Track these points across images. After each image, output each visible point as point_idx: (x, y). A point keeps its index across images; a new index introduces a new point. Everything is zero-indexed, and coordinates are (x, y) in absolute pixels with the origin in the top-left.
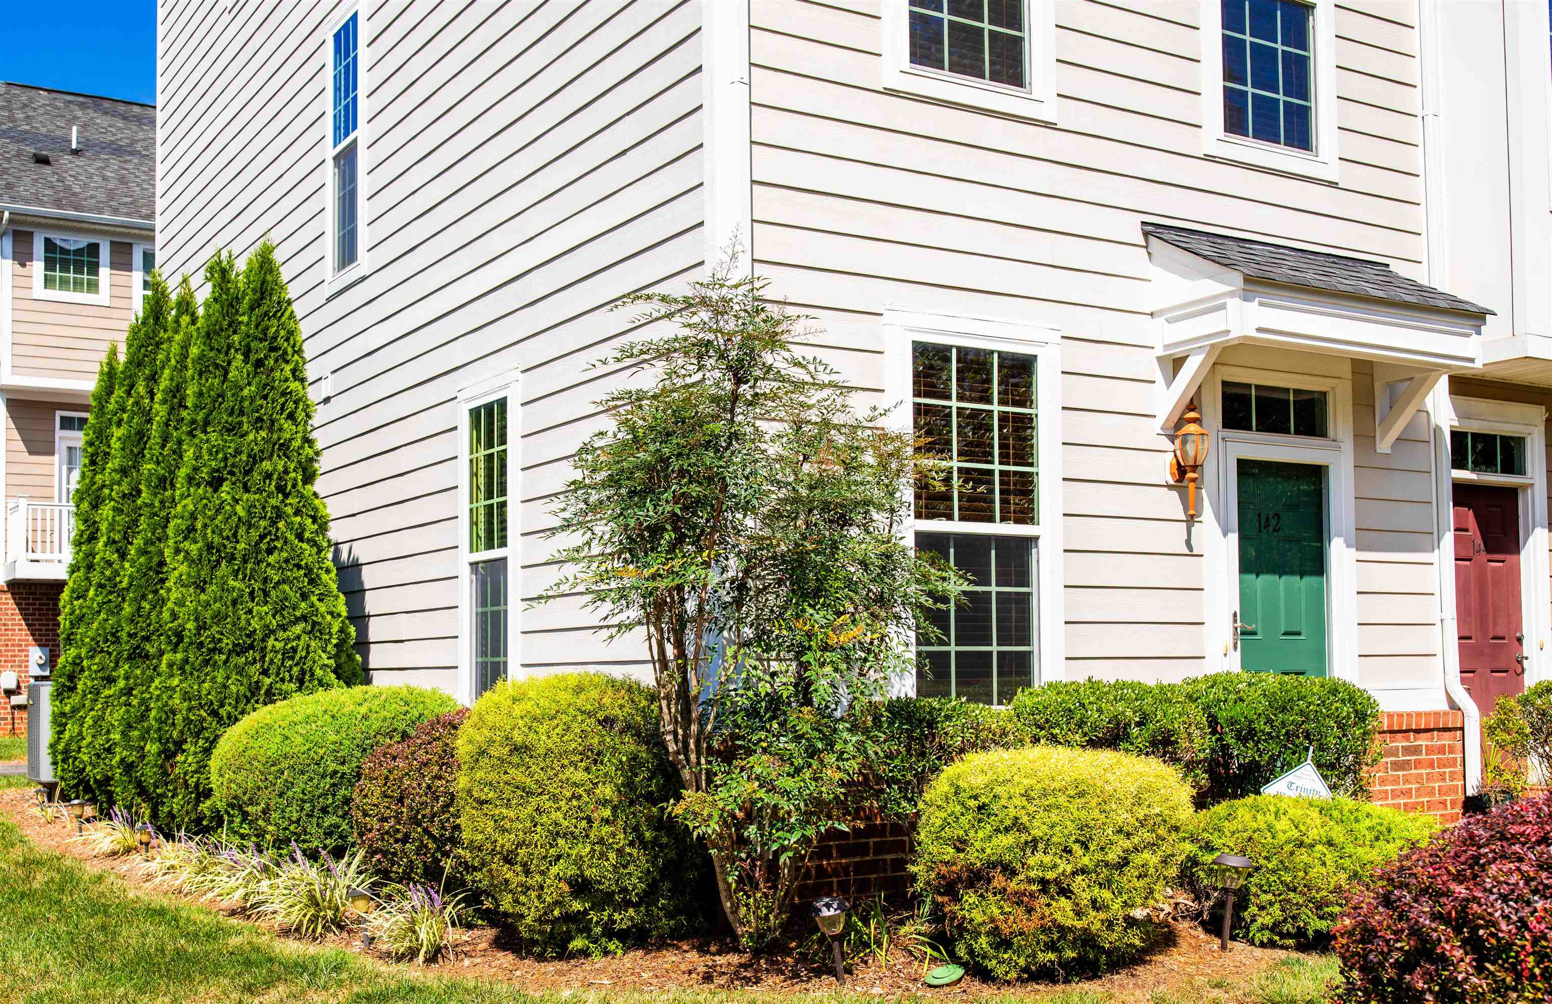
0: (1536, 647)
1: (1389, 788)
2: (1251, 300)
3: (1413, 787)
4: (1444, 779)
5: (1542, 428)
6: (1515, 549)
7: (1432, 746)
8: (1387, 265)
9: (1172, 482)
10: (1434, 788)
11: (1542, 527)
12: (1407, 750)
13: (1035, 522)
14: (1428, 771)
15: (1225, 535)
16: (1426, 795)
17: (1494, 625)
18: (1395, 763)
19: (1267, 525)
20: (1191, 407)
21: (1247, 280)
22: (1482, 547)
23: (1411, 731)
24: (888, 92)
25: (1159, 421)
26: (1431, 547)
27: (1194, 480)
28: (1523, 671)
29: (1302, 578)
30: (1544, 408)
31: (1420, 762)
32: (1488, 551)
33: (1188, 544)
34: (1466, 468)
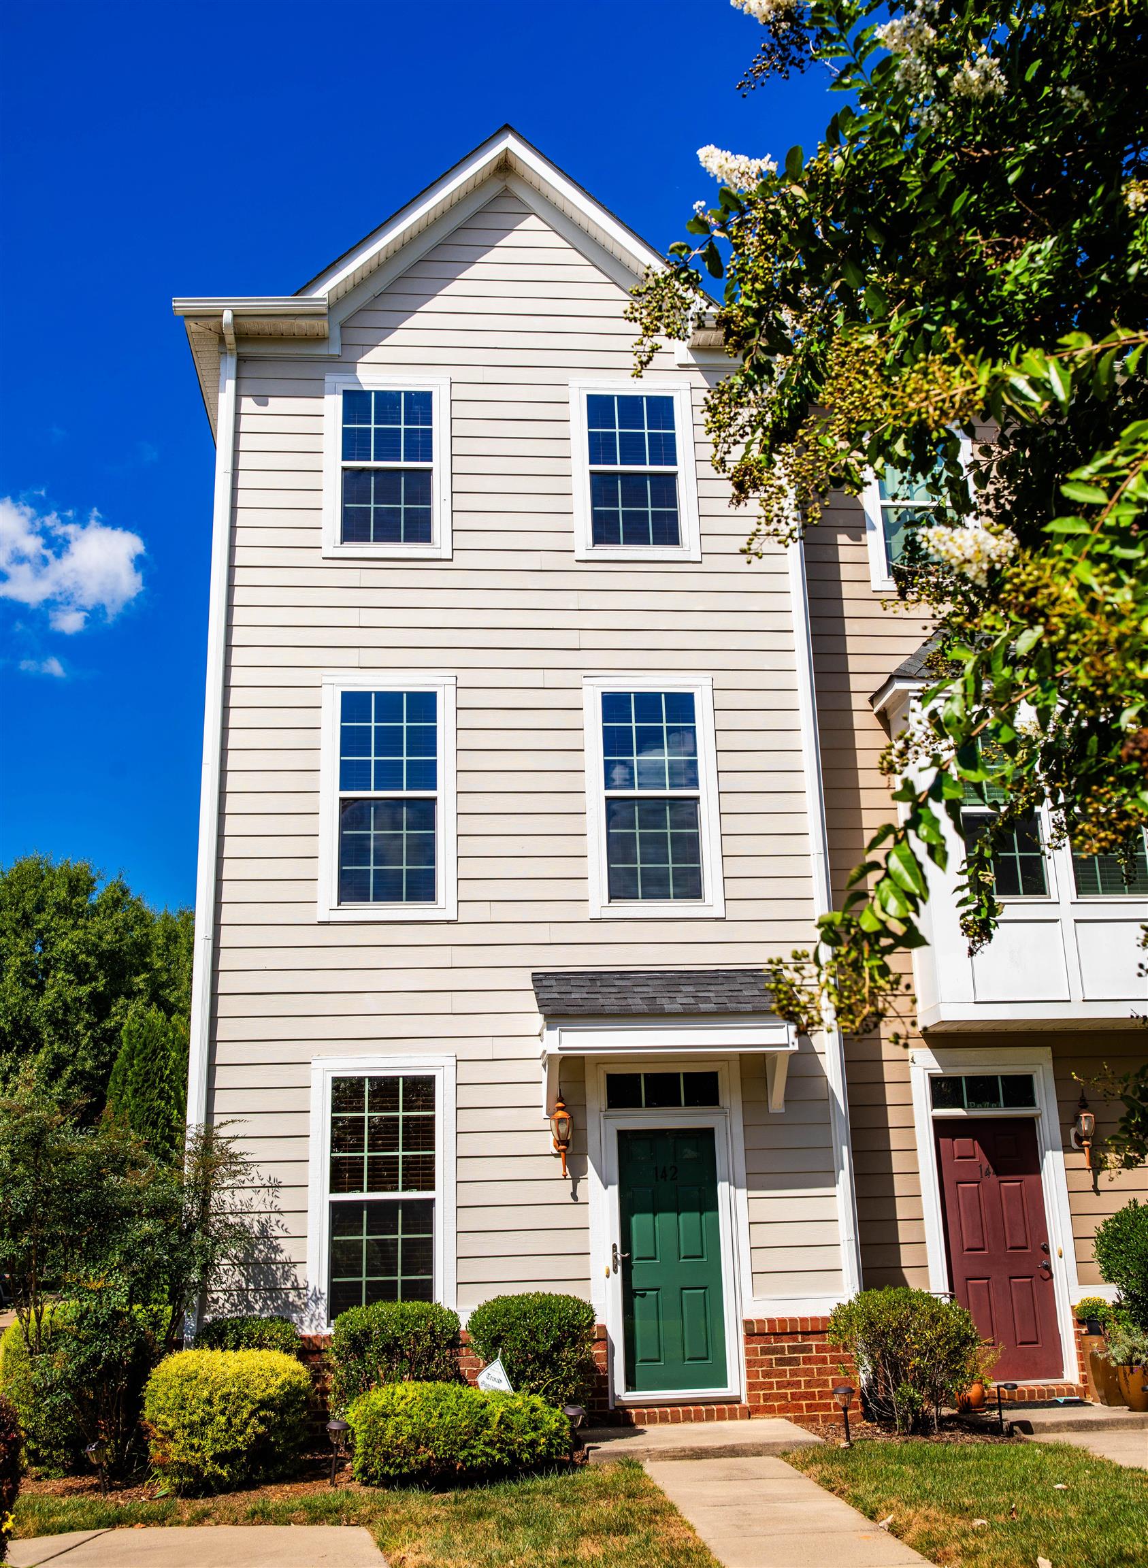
0: (1057, 1255)
1: (774, 1380)
2: (555, 1028)
3: (802, 1379)
5: (1049, 1066)
6: (1036, 1170)
7: (823, 1345)
9: (555, 1152)
10: (826, 1381)
11: (1055, 1149)
12: (793, 1349)
13: (432, 1188)
14: (819, 1366)
15: (606, 1188)
16: (817, 1386)
17: (1012, 1236)
18: (781, 1359)
19: (664, 1176)
20: (560, 1100)
21: (548, 1017)
22: (991, 1170)
23: (797, 1333)
24: (321, 923)
25: (544, 1110)
26: (833, 1183)
27: (564, 1151)
28: (1051, 1276)
29: (701, 1214)
30: (1049, 1049)
31: (809, 1358)
32: (998, 1173)
33: (574, 1195)
34: (962, 1106)
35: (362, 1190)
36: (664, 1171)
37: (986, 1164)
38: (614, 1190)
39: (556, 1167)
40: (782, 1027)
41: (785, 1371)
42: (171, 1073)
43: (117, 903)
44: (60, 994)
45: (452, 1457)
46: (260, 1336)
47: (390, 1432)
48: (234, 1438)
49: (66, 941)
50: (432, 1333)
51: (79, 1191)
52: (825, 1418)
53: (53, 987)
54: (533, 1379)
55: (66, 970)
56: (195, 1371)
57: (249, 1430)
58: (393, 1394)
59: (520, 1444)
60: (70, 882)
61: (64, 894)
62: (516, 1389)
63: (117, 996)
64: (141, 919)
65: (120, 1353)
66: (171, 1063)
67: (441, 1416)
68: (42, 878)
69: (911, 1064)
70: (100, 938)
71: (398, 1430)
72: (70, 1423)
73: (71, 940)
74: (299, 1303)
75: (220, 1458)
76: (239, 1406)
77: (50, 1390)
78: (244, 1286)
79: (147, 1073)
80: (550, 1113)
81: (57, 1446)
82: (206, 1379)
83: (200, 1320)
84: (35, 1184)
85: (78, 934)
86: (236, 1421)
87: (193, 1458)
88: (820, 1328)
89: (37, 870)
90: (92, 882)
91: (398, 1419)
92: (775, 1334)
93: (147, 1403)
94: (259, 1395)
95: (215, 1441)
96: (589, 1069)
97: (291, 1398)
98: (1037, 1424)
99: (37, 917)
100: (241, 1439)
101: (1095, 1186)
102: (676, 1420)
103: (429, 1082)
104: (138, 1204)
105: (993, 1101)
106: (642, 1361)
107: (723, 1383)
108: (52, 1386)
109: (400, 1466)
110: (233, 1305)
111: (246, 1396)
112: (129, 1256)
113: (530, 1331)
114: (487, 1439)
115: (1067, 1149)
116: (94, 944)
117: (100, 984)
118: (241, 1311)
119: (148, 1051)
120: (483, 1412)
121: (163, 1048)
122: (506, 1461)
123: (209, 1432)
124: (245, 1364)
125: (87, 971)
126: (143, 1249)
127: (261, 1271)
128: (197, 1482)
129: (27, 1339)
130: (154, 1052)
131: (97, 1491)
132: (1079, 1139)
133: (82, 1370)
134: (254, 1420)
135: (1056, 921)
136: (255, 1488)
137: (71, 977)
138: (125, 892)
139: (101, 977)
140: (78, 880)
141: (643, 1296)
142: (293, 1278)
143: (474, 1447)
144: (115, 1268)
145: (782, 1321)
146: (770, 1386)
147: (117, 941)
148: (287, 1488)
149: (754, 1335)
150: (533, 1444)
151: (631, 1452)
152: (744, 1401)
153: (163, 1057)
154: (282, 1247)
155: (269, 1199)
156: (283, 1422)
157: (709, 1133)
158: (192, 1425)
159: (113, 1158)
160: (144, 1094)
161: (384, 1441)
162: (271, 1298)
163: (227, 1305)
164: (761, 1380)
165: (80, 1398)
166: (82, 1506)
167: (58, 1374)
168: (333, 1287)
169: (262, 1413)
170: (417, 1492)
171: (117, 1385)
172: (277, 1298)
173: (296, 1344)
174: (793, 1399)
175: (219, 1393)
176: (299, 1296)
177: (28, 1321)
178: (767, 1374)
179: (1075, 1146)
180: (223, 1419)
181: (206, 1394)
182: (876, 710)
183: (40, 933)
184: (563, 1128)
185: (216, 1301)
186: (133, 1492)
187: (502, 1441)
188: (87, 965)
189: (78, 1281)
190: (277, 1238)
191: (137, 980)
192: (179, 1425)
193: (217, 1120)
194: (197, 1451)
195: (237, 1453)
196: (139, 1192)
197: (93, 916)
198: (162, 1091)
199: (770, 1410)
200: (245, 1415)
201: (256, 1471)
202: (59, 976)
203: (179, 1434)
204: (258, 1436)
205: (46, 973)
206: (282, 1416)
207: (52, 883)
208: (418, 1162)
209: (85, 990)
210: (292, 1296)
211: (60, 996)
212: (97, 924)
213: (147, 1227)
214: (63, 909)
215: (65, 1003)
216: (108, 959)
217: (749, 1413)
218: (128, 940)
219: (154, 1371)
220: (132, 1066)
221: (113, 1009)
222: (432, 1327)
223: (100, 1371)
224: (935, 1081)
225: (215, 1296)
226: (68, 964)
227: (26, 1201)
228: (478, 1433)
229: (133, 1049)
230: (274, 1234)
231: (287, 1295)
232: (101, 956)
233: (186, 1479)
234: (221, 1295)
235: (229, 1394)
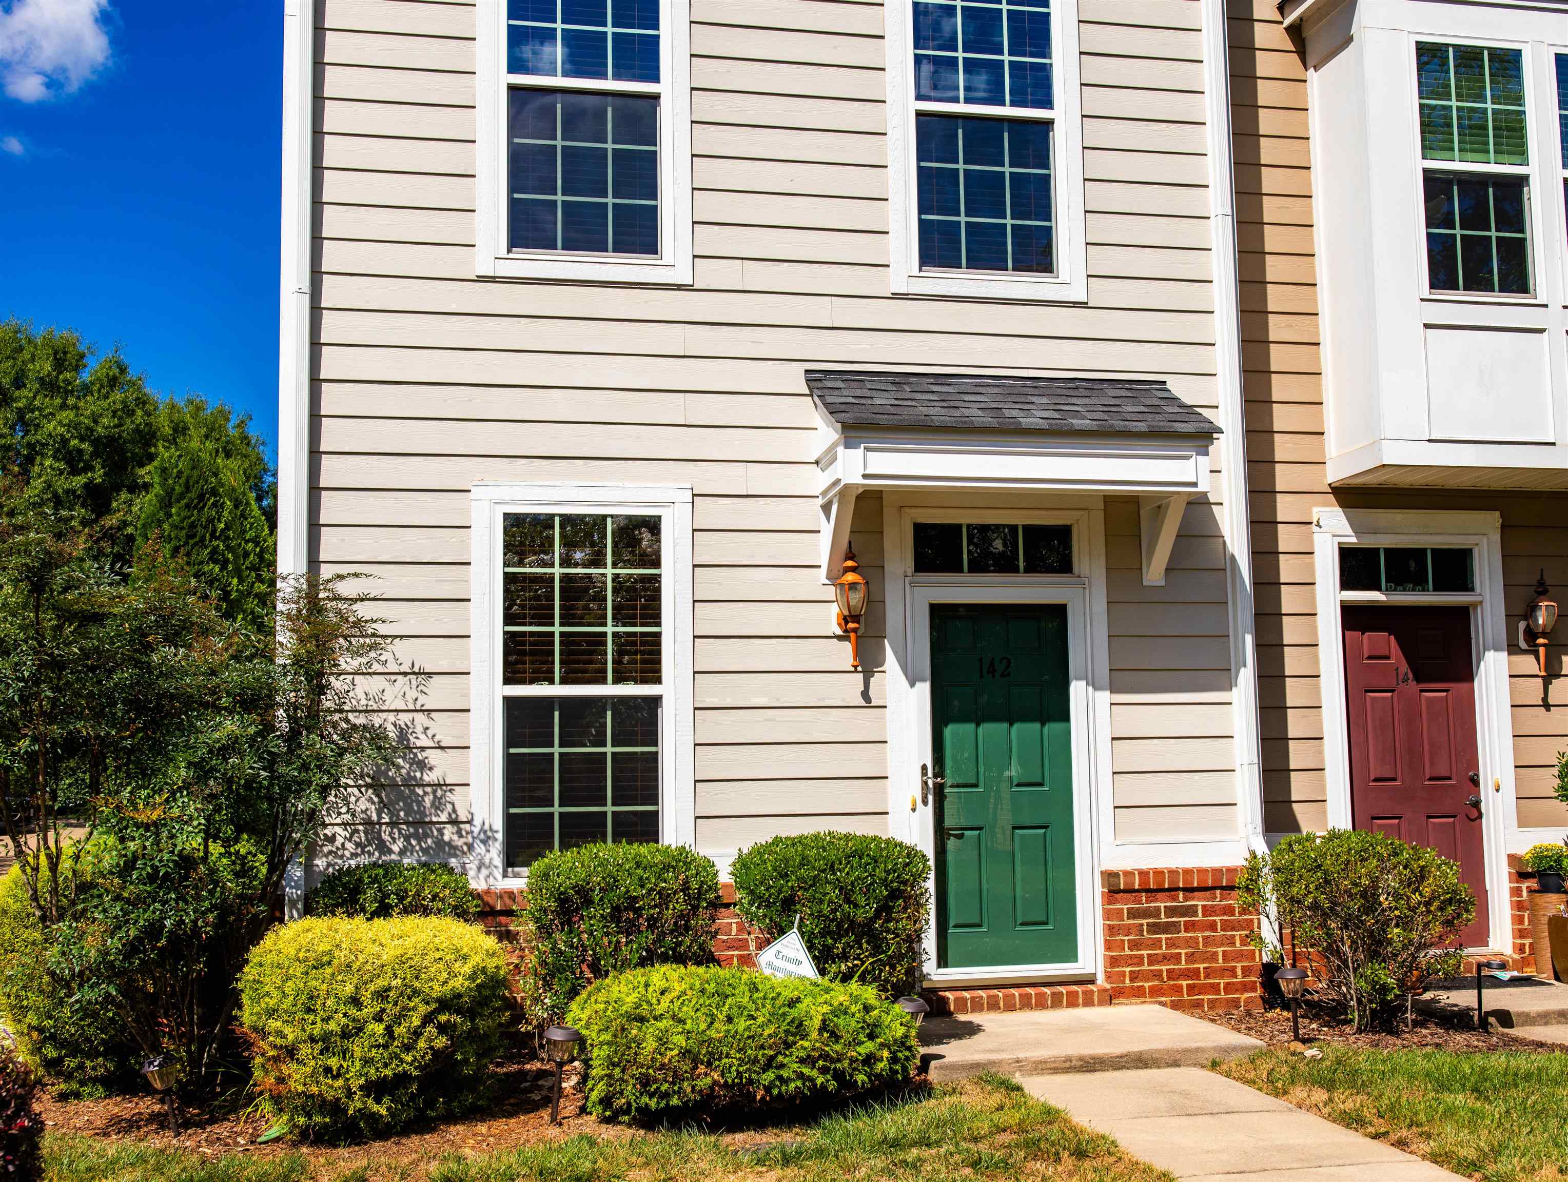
0: (1491, 789)
1: (1145, 953)
2: (856, 447)
3: (1183, 952)
4: (1234, 944)
5: (1496, 537)
6: (1469, 676)
7: (1212, 906)
8: (1164, 383)
9: (839, 632)
10: (1216, 953)
11: (1497, 649)
12: (1171, 911)
13: (657, 680)
14: (1207, 934)
15: (912, 685)
16: (1203, 961)
17: (1432, 764)
18: (1155, 924)
19: (992, 671)
20: (850, 556)
21: (847, 428)
22: (1411, 676)
23: (1178, 889)
24: (482, 279)
25: (823, 571)
26: (1229, 686)
27: (855, 630)
28: (1480, 815)
29: (1043, 725)
30: (1498, 513)
31: (1193, 924)
32: (1418, 679)
33: (865, 695)
34: (1379, 589)
35: (551, 681)
36: (992, 664)
37: (1404, 667)
38: (924, 689)
39: (845, 654)
40: (1187, 458)
41: (1160, 940)
42: (227, 527)
43: (113, 382)
44: (49, 485)
45: (750, 1082)
46: (418, 894)
47: (650, 1045)
48: (397, 1056)
49: (54, 423)
50: (685, 887)
51: (110, 672)
52: (1213, 1004)
53: (40, 476)
54: (844, 957)
55: (55, 457)
56: (330, 952)
57: (422, 1044)
58: (647, 985)
59: (852, 1061)
60: (56, 354)
61: (48, 367)
62: (822, 972)
63: (118, 490)
64: (142, 402)
65: (195, 922)
66: (226, 514)
67: (730, 1019)
68: (21, 349)
69: (1315, 528)
70: (96, 422)
71: (663, 1041)
72: (111, 1019)
73: (60, 422)
74: (459, 842)
75: (376, 1089)
76: (404, 1008)
77: (81, 978)
78: (375, 817)
79: (192, 526)
80: (833, 578)
81: (93, 1054)
82: (349, 966)
83: (308, 867)
84: (36, 653)
85: (67, 415)
86: (399, 1030)
87: (331, 1089)
88: (1210, 883)
89: (15, 340)
90: (82, 356)
91: (661, 1025)
92: (1148, 891)
93: (245, 1000)
94: (438, 990)
95: (367, 1061)
96: (889, 514)
97: (487, 992)
98: (1519, 1015)
99: (17, 393)
100: (409, 1058)
101: (1545, 699)
102: (1010, 1007)
103: (653, 525)
104: (213, 692)
105: (1418, 582)
106: (956, 926)
107: (1071, 955)
108: (81, 973)
109: (666, 1095)
110: (358, 845)
111: (416, 992)
112: (202, 771)
113: (841, 889)
114: (803, 1054)
115: (1513, 649)
116: (88, 428)
117: (98, 475)
118: (370, 854)
119: (193, 494)
120: (794, 1013)
121: (214, 492)
122: (832, 1086)
123: (358, 1049)
124: (409, 943)
125: (81, 460)
126: (225, 760)
127: (401, 797)
128: (335, 1123)
129: (35, 898)
130: (201, 497)
131: (163, 1126)
132: (1531, 635)
133: (132, 949)
134: (431, 1029)
135: (1542, 331)
136: (433, 1130)
137: (62, 465)
138: (123, 370)
139: (98, 467)
140: (65, 353)
141: (960, 837)
142: (449, 807)
143: (782, 1066)
144: (180, 789)
145: (1159, 873)
146: (1140, 960)
147: (115, 426)
148: (483, 1128)
149: (1120, 891)
150: (869, 1060)
151: (993, 1063)
152: (1101, 979)
153: (214, 505)
154: (432, 761)
155: (412, 694)
156: (475, 1029)
157: (1059, 612)
158: (326, 1037)
159: (164, 621)
160: (188, 554)
161: (640, 1059)
162: (416, 836)
163: (348, 845)
164: (1127, 952)
165: (128, 990)
166: (142, 1159)
167: (93, 953)
168: (510, 821)
169: (443, 1018)
170: (695, 1132)
171: (190, 971)
172: (426, 836)
173: (473, 907)
174: (1169, 978)
175: (372, 987)
176: (459, 833)
177: (36, 869)
178: (1134, 945)
179: (1523, 645)
180: (379, 1028)
181: (349, 989)
182: (1287, 22)
183: (21, 413)
184: (856, 598)
185: (332, 839)
186: (222, 1129)
187: (825, 1056)
188: (80, 452)
189: (119, 808)
190: (423, 749)
191: (142, 472)
192: (305, 1036)
193: (326, 572)
194: (336, 1077)
195: (402, 1079)
196: (213, 673)
197: (85, 395)
198: (215, 551)
199: (1138, 993)
200: (416, 1022)
201: (431, 1104)
202: (47, 463)
203: (305, 1050)
204: (436, 1053)
205: (30, 460)
206: (472, 1020)
207: (33, 356)
208: (634, 644)
209: (79, 481)
210: (449, 833)
211: (50, 486)
212: (91, 405)
213: (230, 726)
214: (49, 386)
215: (55, 495)
216: (106, 446)
217: (1111, 997)
218: (129, 425)
219: (254, 950)
220: (169, 515)
221: (114, 504)
222: (686, 882)
223: (161, 949)
224: (1347, 554)
225: (328, 831)
226: (57, 451)
227: (22, 679)
228: (788, 1046)
229: (170, 492)
230: (419, 743)
231: (440, 831)
232: (96, 442)
233: (317, 1119)
234: (338, 830)
235: (388, 989)
